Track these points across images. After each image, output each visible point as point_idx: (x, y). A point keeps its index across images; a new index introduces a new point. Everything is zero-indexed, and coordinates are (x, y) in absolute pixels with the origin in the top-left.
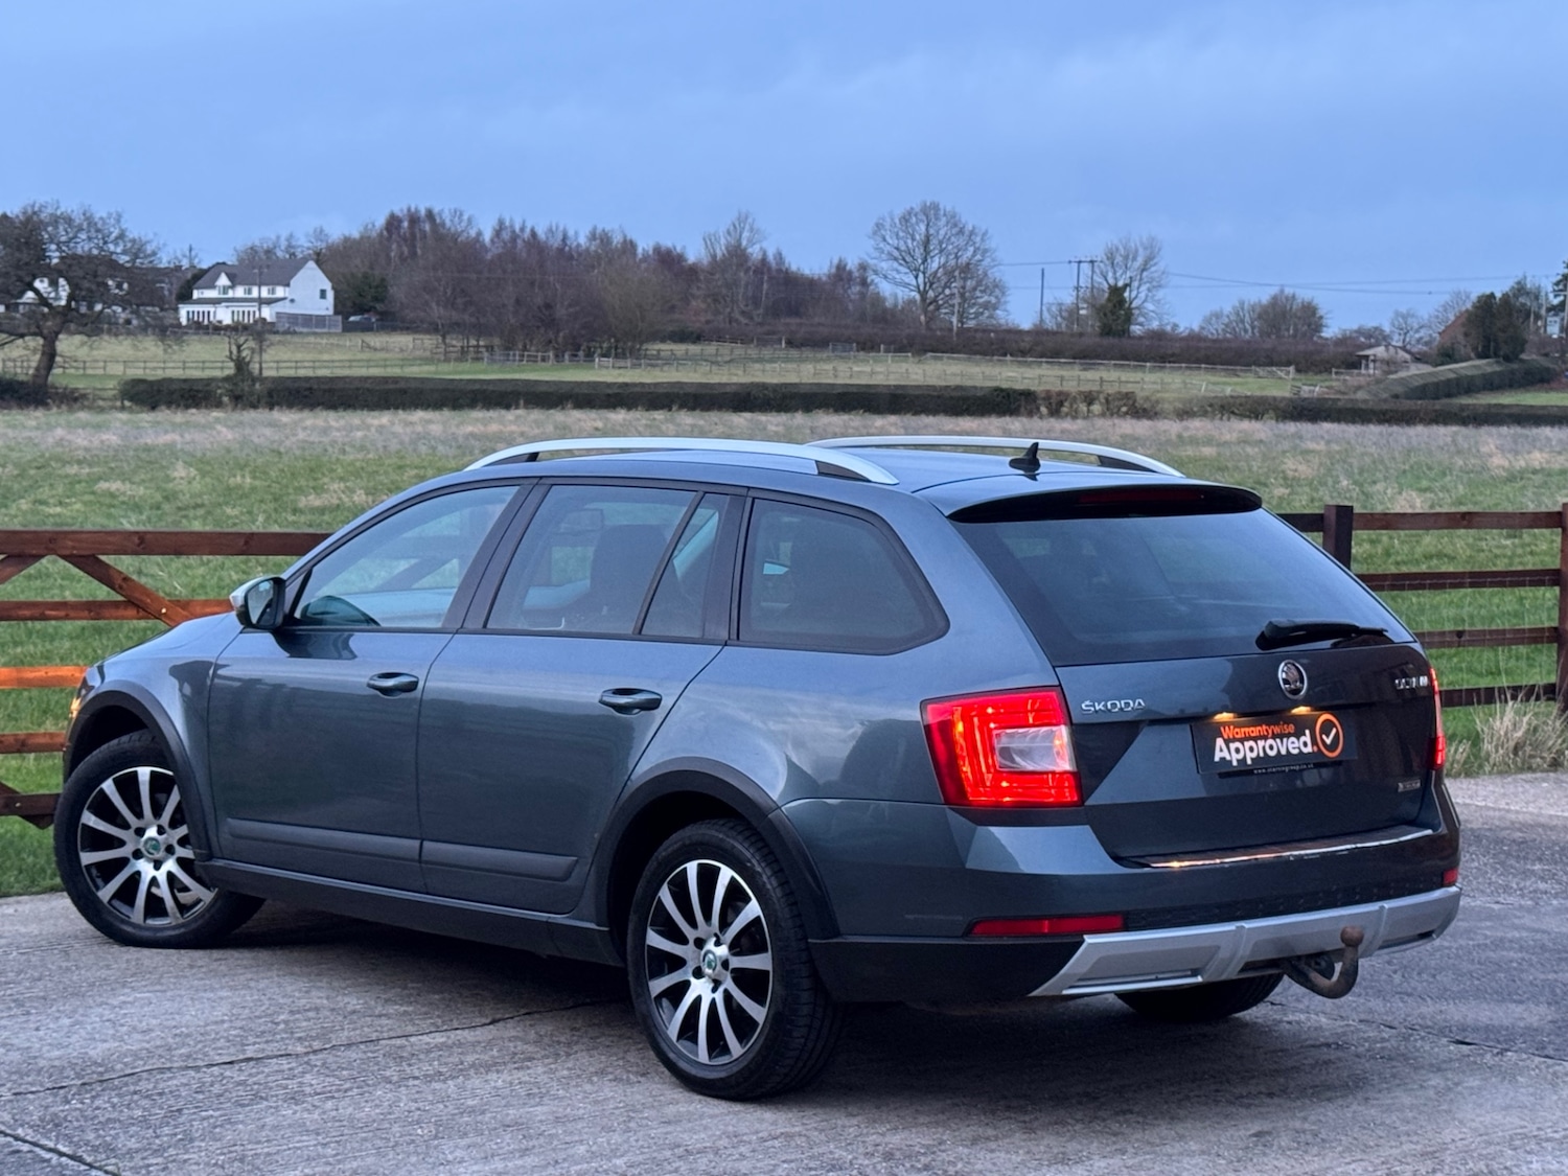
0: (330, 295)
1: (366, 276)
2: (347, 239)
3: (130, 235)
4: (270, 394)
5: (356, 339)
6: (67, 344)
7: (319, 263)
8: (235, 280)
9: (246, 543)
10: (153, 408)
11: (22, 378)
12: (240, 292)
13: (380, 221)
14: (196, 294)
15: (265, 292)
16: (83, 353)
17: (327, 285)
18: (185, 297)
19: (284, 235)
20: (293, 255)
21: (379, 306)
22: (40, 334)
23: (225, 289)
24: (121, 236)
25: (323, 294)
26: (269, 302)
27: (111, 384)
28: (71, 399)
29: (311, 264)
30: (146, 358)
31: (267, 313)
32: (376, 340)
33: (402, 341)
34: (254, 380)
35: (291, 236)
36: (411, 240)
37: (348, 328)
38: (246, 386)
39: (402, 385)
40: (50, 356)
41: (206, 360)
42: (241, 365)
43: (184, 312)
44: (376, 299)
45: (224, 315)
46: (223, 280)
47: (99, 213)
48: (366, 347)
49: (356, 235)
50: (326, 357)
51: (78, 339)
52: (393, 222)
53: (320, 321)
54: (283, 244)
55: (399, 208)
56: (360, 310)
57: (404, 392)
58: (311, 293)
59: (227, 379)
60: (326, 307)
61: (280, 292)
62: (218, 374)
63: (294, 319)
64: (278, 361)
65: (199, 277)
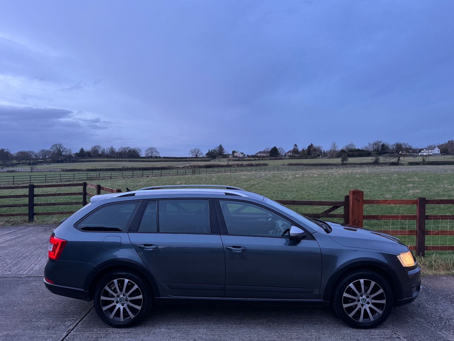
0: (439, 151)
1: (445, 149)
2: (442, 144)
3: (409, 145)
4: (428, 163)
5: (443, 156)
6: (401, 158)
7: (438, 147)
8: (426, 150)
9: (293, 203)
10: (412, 165)
11: (395, 162)
12: (427, 151)
13: (447, 142)
14: (421, 152)
15: (430, 151)
16: (403, 159)
17: (439, 150)
18: (420, 152)
19: (433, 144)
20: (435, 146)
21: (447, 152)
22: (398, 157)
23: (425, 151)
24: (408, 145)
25: (438, 151)
26: (431, 152)
27: (407, 163)
28: (402, 164)
29: (437, 147)
30: (411, 159)
31: (430, 153)
32: (445, 156)
33: (450, 156)
34: (425, 162)
35: (434, 144)
36: (451, 144)
37: (442, 155)
38: (424, 163)
39: (446, 162)
40: (399, 159)
41: (419, 159)
42: (424, 160)
43: (420, 154)
44: (446, 151)
45: (425, 154)
46: (425, 150)
47: (405, 143)
48: (444, 157)
49: (444, 144)
50: (438, 158)
51: (403, 157)
52: (449, 142)
53: (438, 154)
54: (433, 145)
55: (450, 140)
56: (444, 152)
57: (446, 163)
58: (437, 151)
59: (422, 162)
60: (439, 152)
61: (432, 151)
62: (420, 161)
63: (434, 154)
64: (431, 159)
65: (422, 149)
